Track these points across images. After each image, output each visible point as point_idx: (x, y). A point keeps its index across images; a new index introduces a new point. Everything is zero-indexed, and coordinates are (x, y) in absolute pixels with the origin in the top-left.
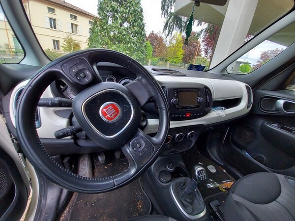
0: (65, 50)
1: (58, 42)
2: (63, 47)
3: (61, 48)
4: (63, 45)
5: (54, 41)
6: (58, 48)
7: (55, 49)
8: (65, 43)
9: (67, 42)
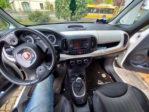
0: (46, 9)
1: (42, 4)
2: (45, 7)
3: (44, 8)
4: (45, 6)
5: (40, 4)
6: (43, 8)
7: (41, 8)
8: (46, 5)
9: (47, 4)
